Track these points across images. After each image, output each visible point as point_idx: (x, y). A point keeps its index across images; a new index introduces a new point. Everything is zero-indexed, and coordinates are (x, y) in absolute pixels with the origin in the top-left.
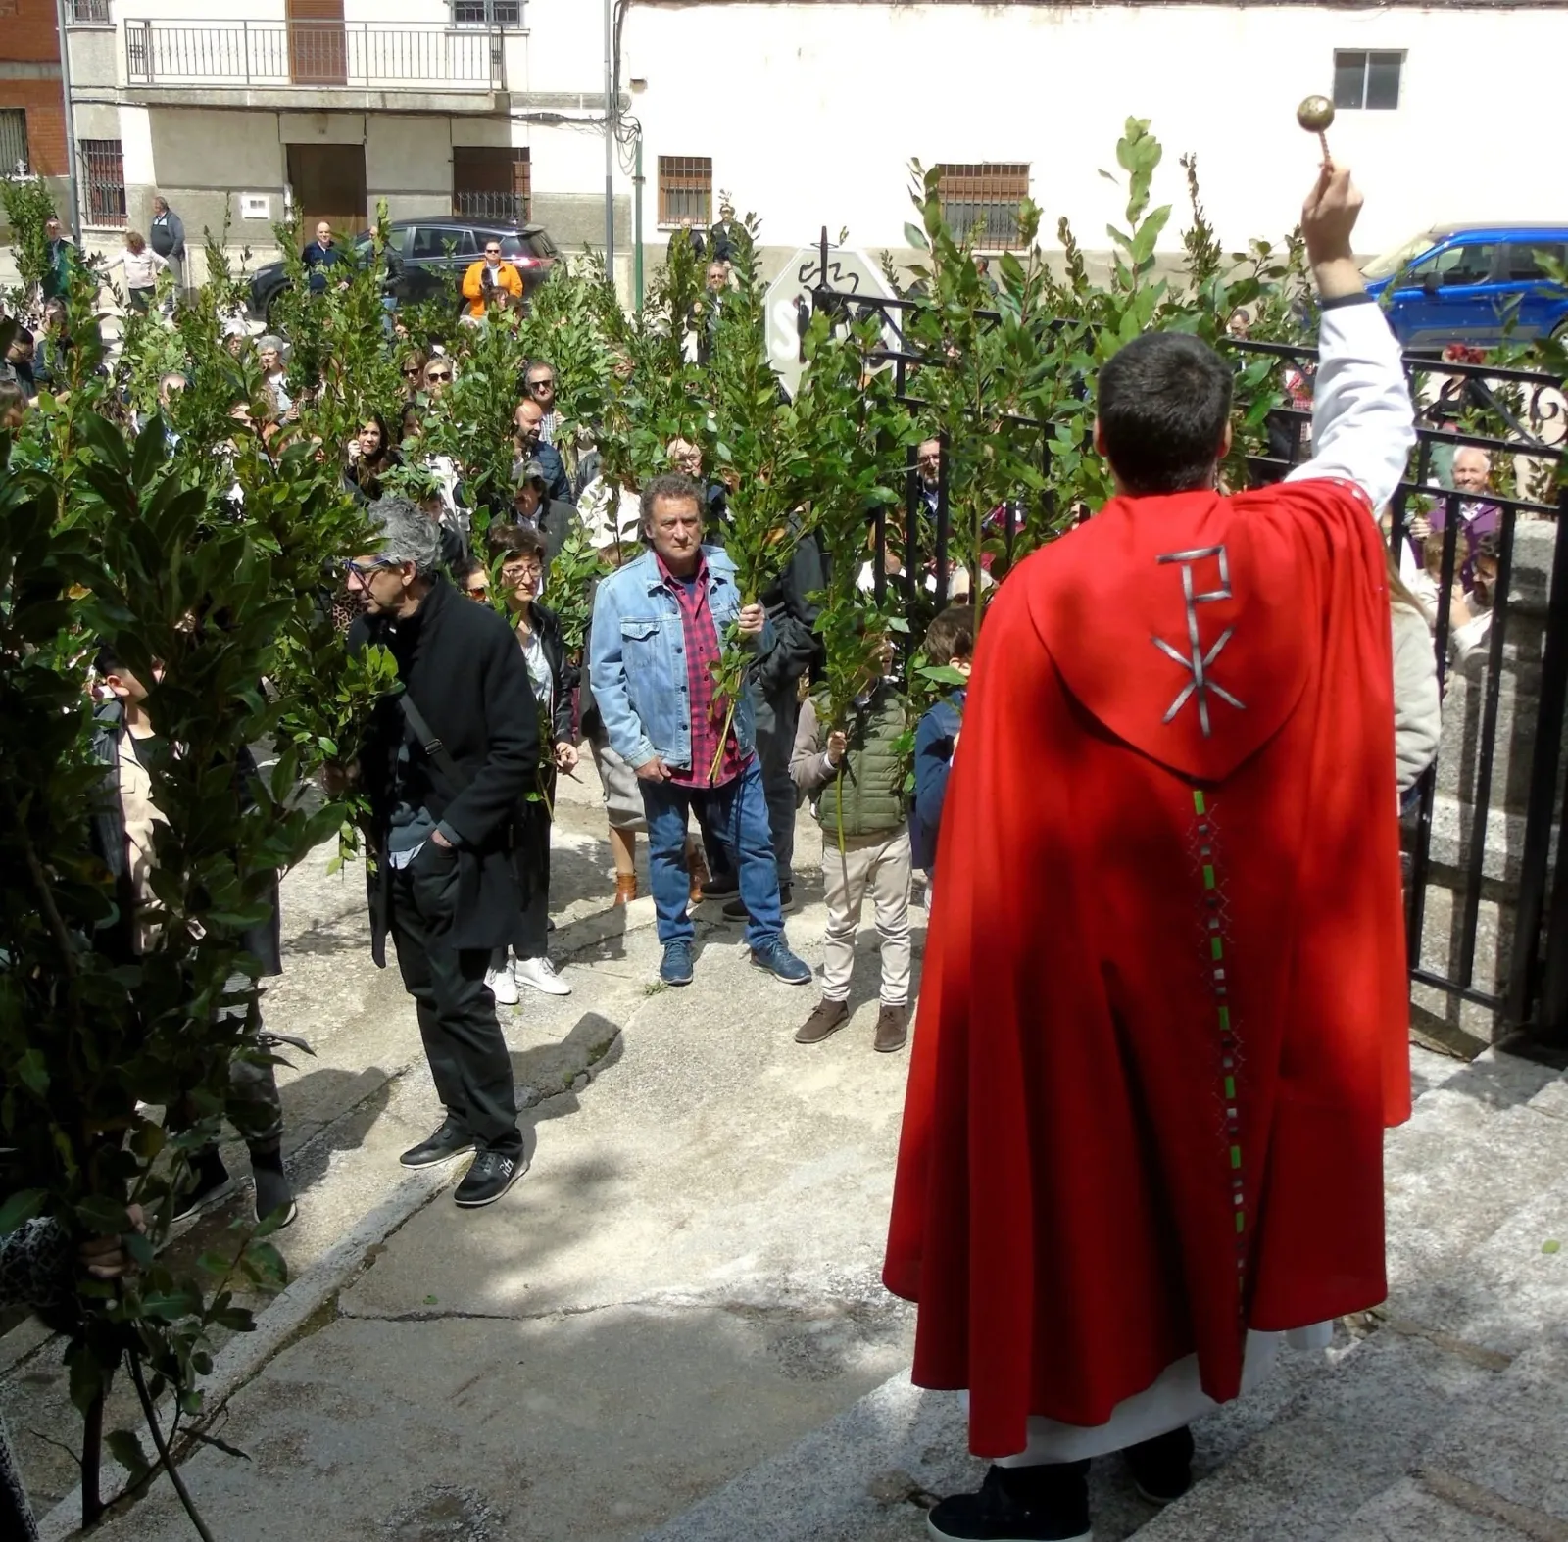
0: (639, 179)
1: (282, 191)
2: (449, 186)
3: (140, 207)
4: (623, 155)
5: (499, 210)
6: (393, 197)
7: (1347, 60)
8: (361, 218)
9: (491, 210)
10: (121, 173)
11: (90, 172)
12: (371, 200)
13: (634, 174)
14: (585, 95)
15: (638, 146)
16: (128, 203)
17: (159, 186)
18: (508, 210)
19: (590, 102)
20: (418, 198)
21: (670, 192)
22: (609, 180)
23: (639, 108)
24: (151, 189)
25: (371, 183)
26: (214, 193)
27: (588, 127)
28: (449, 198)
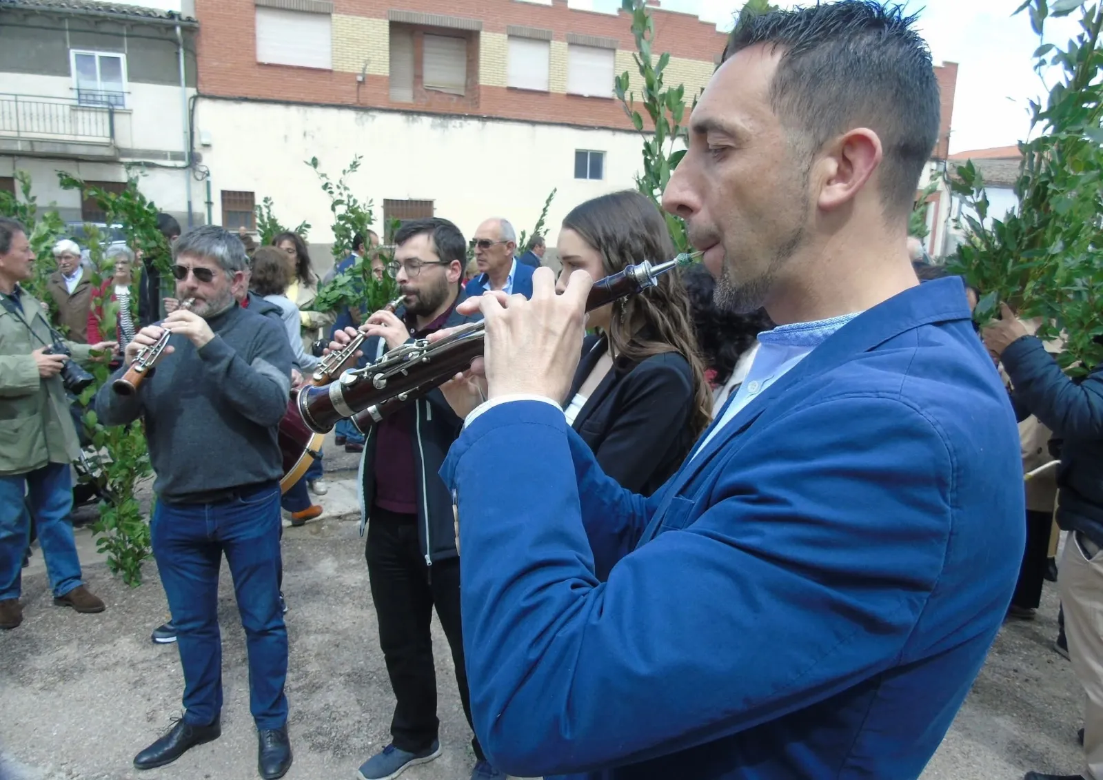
0: (209, 203)
2: (79, 205)
4: (199, 189)
7: (581, 156)
13: (206, 200)
14: (171, 152)
15: (208, 183)
19: (176, 156)
21: (229, 212)
22: (190, 204)
23: (207, 160)
27: (174, 172)
28: (79, 213)
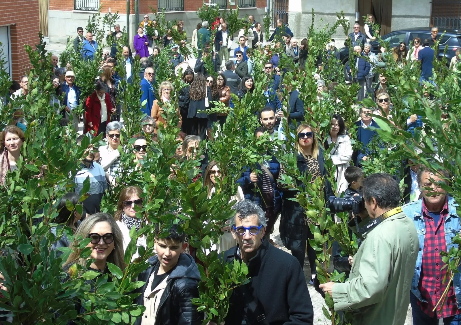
1: (354, 15)
2: (429, 14)
3: (294, 21)
5: (452, 25)
6: (403, 19)
8: (388, 28)
9: (447, 25)
10: (287, 7)
11: (275, 6)
12: (394, 20)
16: (289, 19)
17: (303, 13)
18: (455, 25)
20: (415, 19)
24: (300, 14)
25: (394, 12)
26: (326, 16)
28: (429, 20)
